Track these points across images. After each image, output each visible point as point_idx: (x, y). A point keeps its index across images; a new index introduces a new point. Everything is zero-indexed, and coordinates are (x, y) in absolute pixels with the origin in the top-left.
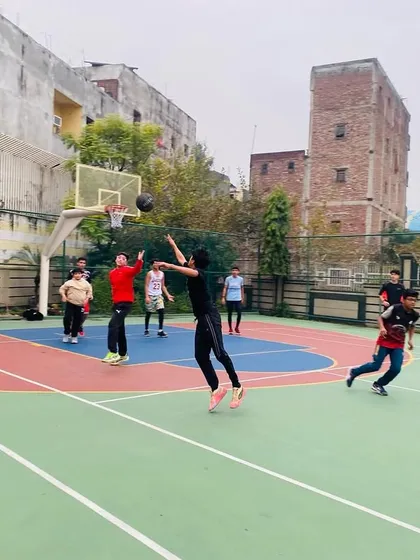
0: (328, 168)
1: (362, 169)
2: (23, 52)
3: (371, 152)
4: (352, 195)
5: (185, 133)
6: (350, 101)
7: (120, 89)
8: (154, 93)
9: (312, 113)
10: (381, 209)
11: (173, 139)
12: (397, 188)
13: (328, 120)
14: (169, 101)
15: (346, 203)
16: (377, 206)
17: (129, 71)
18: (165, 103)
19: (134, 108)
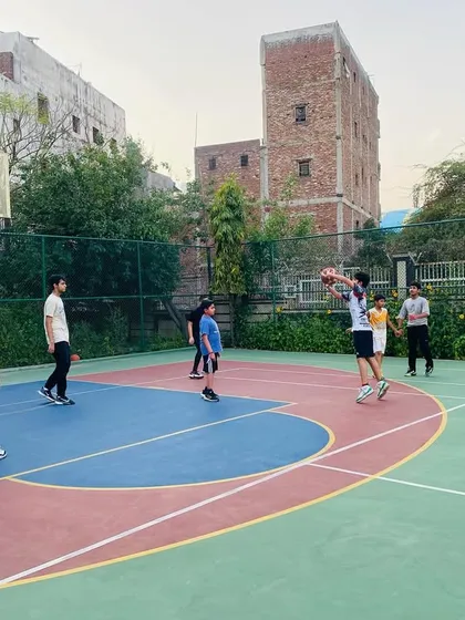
0: (288, 159)
1: (328, 159)
3: (338, 138)
4: (319, 191)
5: (111, 124)
6: (309, 76)
7: (16, 66)
8: (65, 73)
9: (266, 93)
10: (354, 207)
11: (95, 131)
12: (369, 180)
13: (284, 100)
14: (85, 84)
15: (312, 201)
16: (348, 203)
17: (27, 42)
18: (81, 87)
19: (37, 90)
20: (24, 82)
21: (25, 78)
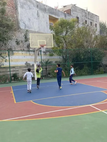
2: (37, 7)
5: (95, 20)
7: (71, 11)
8: (83, 11)
11: (91, 23)
14: (88, 12)
17: (74, 6)
18: (87, 13)
19: (76, 16)
20: (73, 15)
21: (74, 14)
